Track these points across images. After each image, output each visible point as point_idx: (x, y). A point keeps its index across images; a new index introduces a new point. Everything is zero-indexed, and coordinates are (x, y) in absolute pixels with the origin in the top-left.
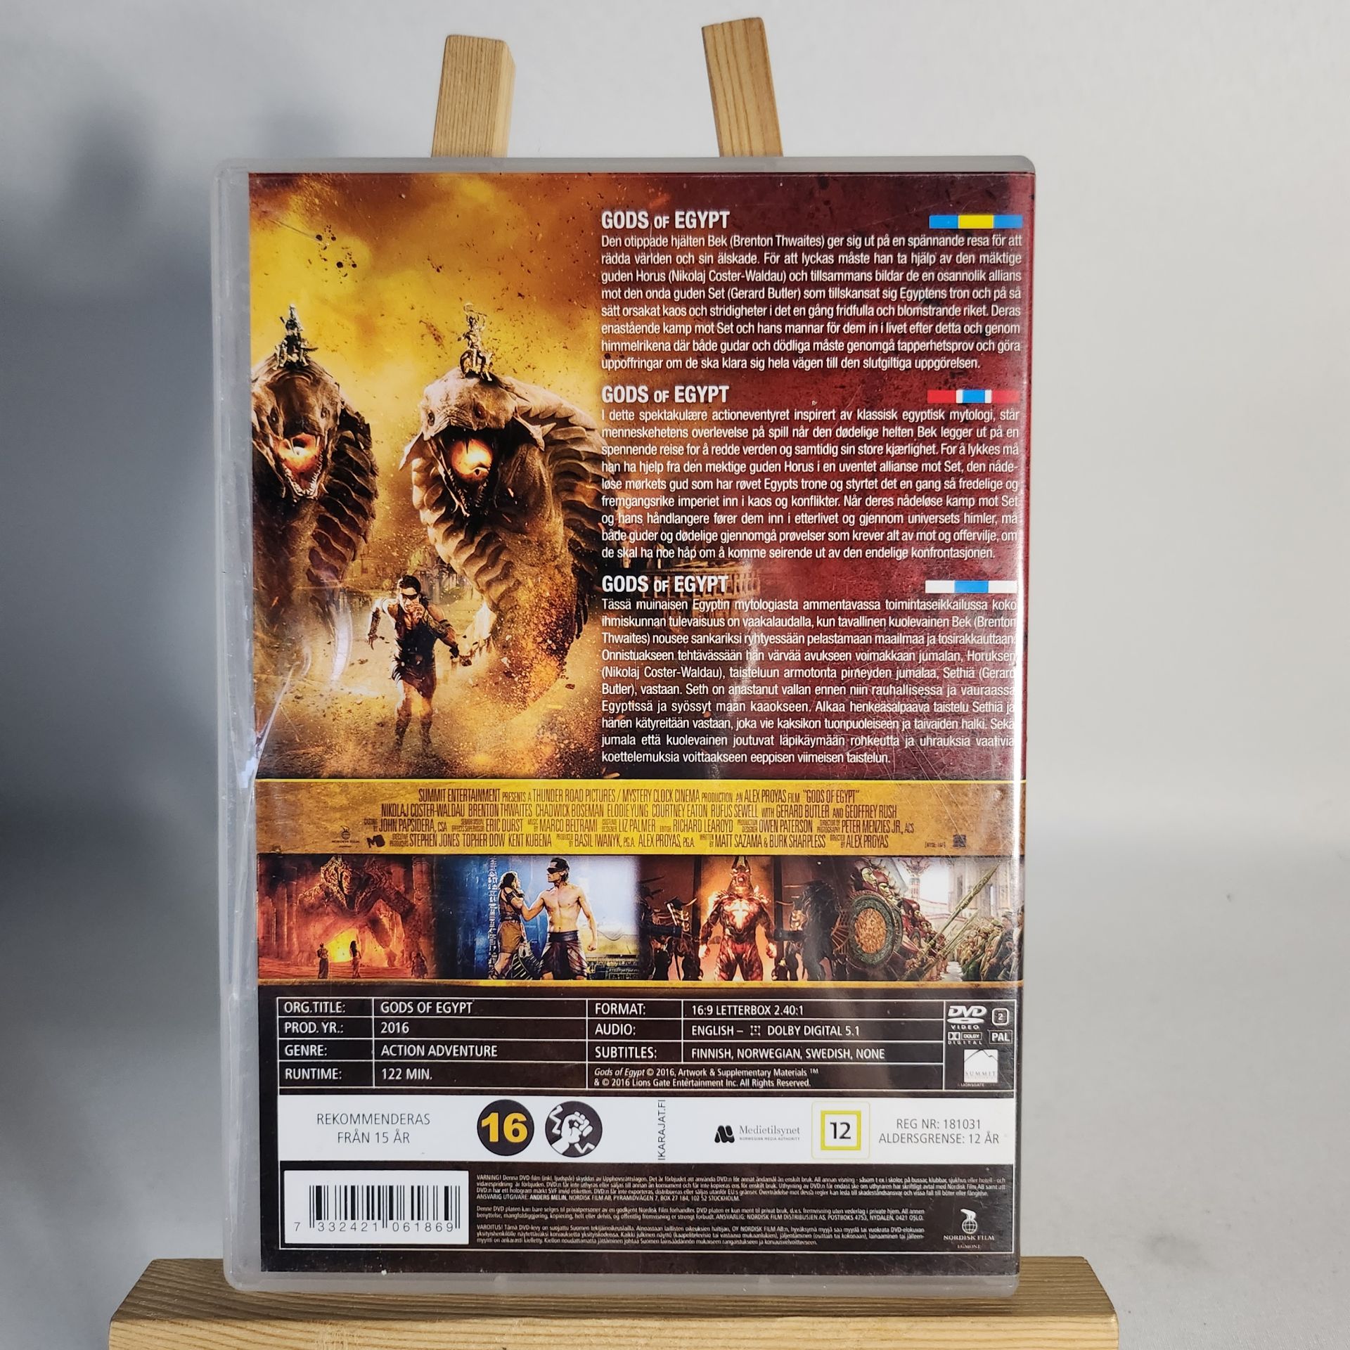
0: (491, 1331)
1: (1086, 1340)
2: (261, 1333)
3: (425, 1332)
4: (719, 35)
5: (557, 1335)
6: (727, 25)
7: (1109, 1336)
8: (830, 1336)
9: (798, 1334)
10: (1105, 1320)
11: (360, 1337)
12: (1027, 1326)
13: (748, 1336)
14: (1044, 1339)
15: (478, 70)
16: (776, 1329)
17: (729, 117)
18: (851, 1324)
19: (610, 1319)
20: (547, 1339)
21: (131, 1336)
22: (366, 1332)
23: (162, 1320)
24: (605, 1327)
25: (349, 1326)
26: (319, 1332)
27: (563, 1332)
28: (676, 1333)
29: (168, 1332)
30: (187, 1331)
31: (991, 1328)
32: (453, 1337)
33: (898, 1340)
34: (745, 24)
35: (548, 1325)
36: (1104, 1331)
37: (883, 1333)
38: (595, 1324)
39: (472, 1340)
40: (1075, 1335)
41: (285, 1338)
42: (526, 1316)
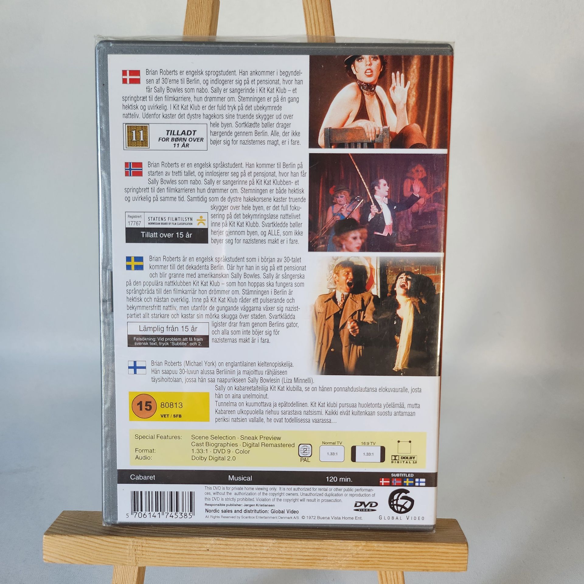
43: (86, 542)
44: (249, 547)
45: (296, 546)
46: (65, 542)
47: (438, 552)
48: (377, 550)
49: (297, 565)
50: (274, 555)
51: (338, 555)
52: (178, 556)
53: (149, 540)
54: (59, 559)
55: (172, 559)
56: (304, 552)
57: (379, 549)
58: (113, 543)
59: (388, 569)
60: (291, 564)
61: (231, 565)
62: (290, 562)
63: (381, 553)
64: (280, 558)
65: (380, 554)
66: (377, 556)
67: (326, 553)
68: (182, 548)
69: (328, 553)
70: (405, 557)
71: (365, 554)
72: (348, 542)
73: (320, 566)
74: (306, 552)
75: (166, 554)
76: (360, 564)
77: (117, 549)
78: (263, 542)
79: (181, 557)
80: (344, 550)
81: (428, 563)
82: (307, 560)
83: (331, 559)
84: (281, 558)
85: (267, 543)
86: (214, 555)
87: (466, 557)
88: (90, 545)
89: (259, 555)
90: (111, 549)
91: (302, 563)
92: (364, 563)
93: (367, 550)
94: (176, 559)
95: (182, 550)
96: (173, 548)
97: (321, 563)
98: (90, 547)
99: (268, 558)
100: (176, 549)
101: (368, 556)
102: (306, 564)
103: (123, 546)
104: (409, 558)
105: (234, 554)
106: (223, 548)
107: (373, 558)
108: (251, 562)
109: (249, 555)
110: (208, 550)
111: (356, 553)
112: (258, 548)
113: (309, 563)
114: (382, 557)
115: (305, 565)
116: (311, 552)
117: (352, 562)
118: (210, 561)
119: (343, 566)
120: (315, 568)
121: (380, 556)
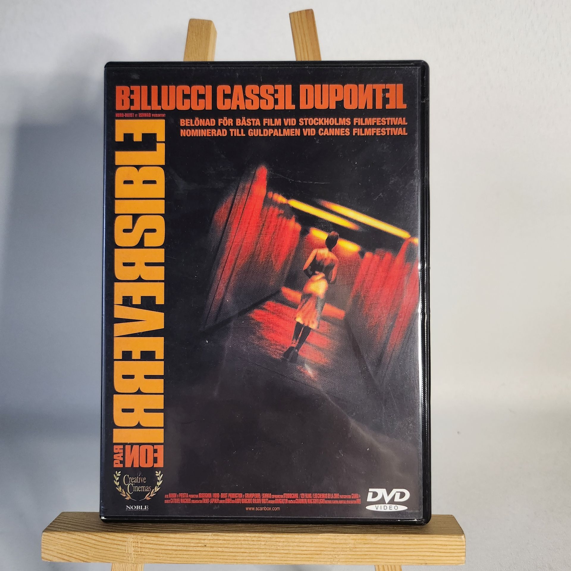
0: (200, 538)
1: (452, 545)
2: (104, 538)
3: (172, 538)
4: (296, 16)
5: (228, 540)
6: (299, 13)
7: (461, 544)
8: (342, 542)
9: (329, 541)
10: (459, 537)
11: (145, 540)
12: (426, 539)
13: (307, 541)
14: (433, 544)
15: (202, 33)
16: (320, 539)
17: (300, 48)
18: (351, 537)
19: (250, 533)
20: (223, 541)
21: (51, 538)
22: (148, 538)
23: (64, 532)
24: (247, 537)
25: (141, 535)
26: (128, 538)
27: (230, 539)
28: (278, 540)
29: (65, 537)
30: (74, 537)
31: (411, 539)
32: (184, 540)
33: (371, 544)
34: (306, 11)
35: (222, 536)
36: (460, 542)
37: (365, 541)
38: (243, 535)
39: (192, 542)
40: (447, 543)
41: (114, 540)
42: (214, 532)
43: (85, 539)
44: (246, 542)
45: (293, 540)
46: (63, 540)
47: (436, 545)
48: (375, 544)
49: (295, 561)
50: (270, 550)
51: (336, 549)
52: (176, 553)
53: (147, 536)
54: (58, 557)
55: (170, 556)
56: (301, 546)
57: (375, 542)
58: (110, 539)
59: (386, 564)
60: (289, 559)
61: (228, 561)
62: (288, 557)
63: (379, 546)
64: (277, 553)
65: (377, 548)
66: (375, 550)
67: (323, 547)
68: (180, 544)
69: (325, 547)
70: (402, 550)
71: (362, 548)
72: (345, 536)
73: (318, 561)
74: (303, 546)
75: (163, 550)
76: (358, 559)
77: (115, 546)
78: (260, 537)
79: (179, 553)
80: (341, 543)
81: (426, 556)
82: (304, 554)
83: (329, 553)
84: (279, 553)
85: (264, 537)
86: (212, 551)
87: (464, 549)
88: (88, 542)
89: (257, 550)
90: (109, 545)
91: (300, 558)
92: (362, 557)
93: (365, 544)
94: (174, 556)
95: (179, 546)
96: (171, 544)
97: (318, 558)
98: (88, 544)
99: (266, 553)
100: (173, 546)
101: (366, 550)
102: (303, 559)
103: (121, 543)
104: (407, 552)
105: (231, 550)
106: (221, 544)
107: (371, 551)
108: (249, 558)
109: (247, 551)
110: (205, 546)
111: (354, 547)
112: (255, 543)
113: (307, 558)
114: (379, 550)
115: (303, 561)
116: (308, 547)
117: (350, 556)
118: (208, 557)
119: (341, 560)
120: (312, 563)
121: (378, 550)
